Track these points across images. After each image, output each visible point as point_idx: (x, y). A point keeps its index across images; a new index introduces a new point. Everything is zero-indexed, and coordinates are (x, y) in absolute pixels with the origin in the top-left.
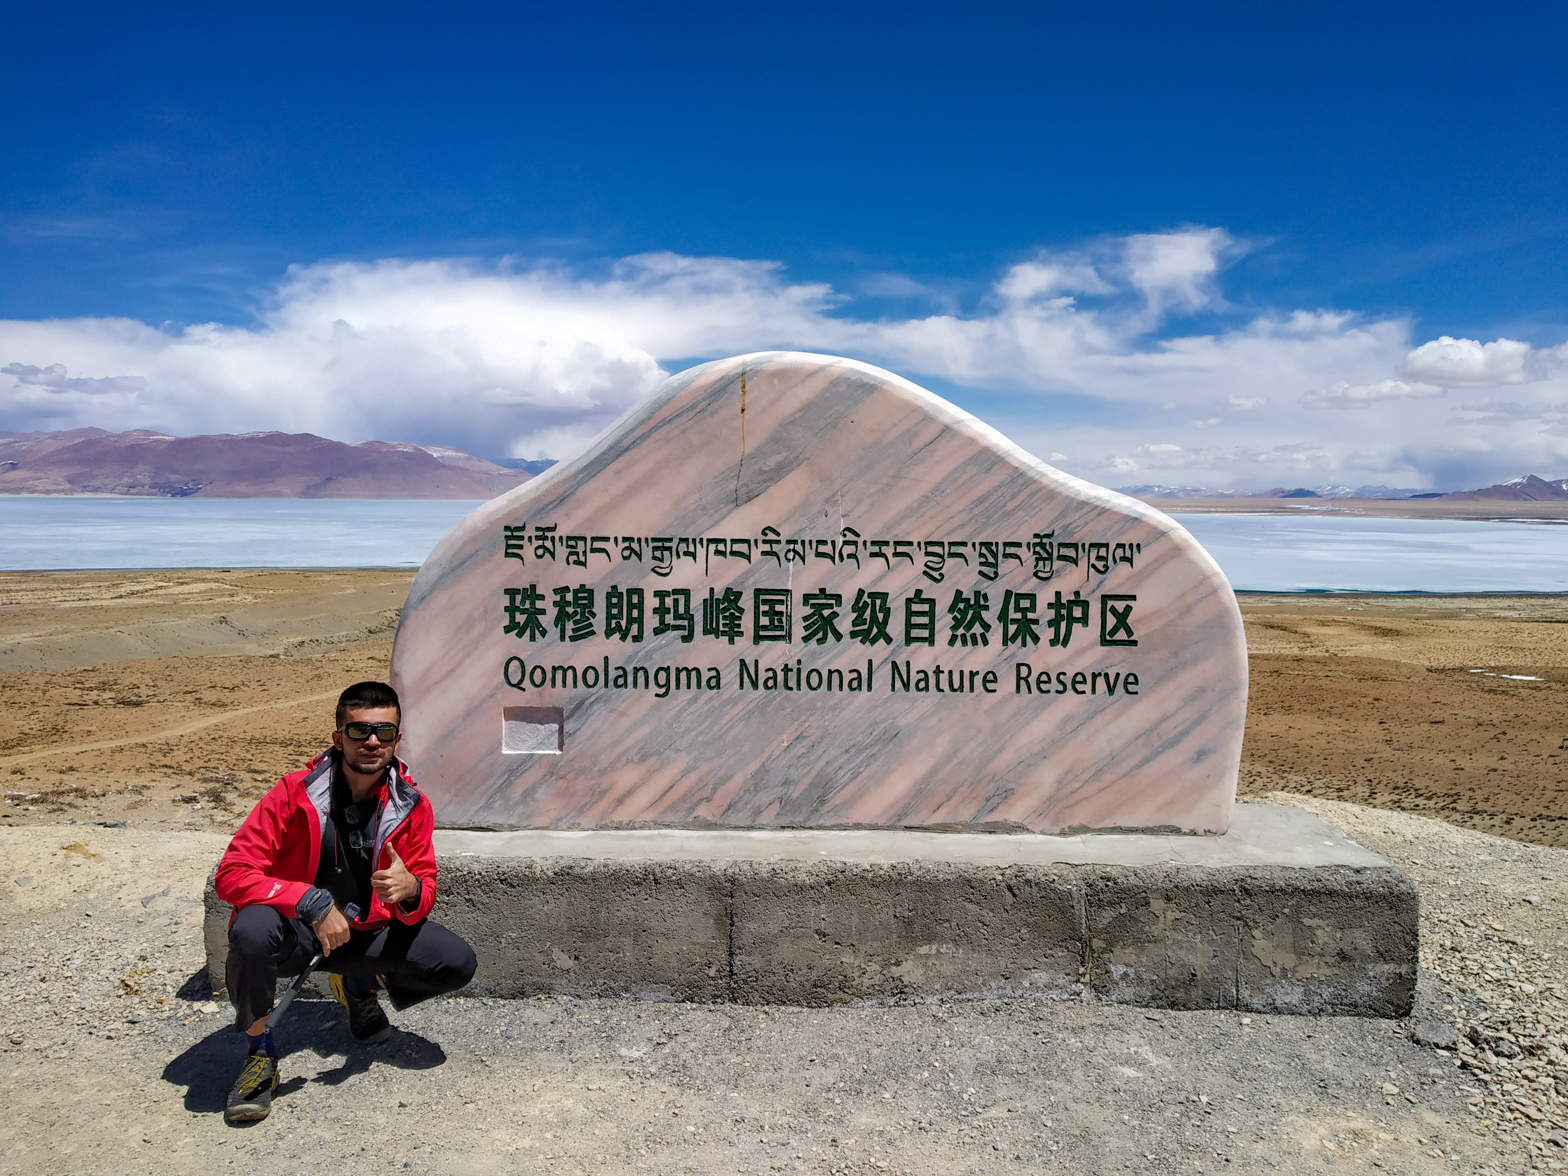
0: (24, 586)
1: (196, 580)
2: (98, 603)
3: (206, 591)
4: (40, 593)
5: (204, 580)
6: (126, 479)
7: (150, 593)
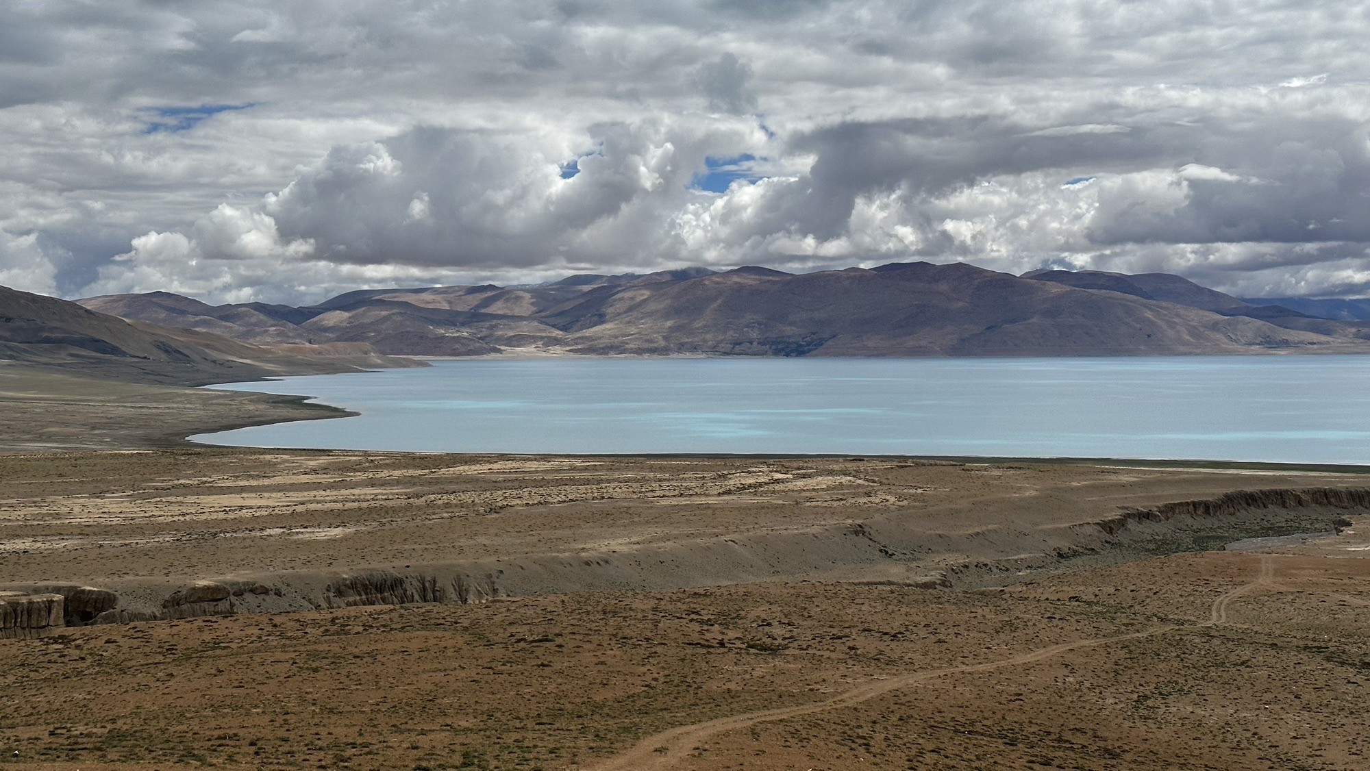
0: (616, 475)
1: (821, 473)
2: (703, 500)
3: (834, 488)
4: (634, 485)
5: (831, 473)
6: (731, 332)
7: (765, 489)
